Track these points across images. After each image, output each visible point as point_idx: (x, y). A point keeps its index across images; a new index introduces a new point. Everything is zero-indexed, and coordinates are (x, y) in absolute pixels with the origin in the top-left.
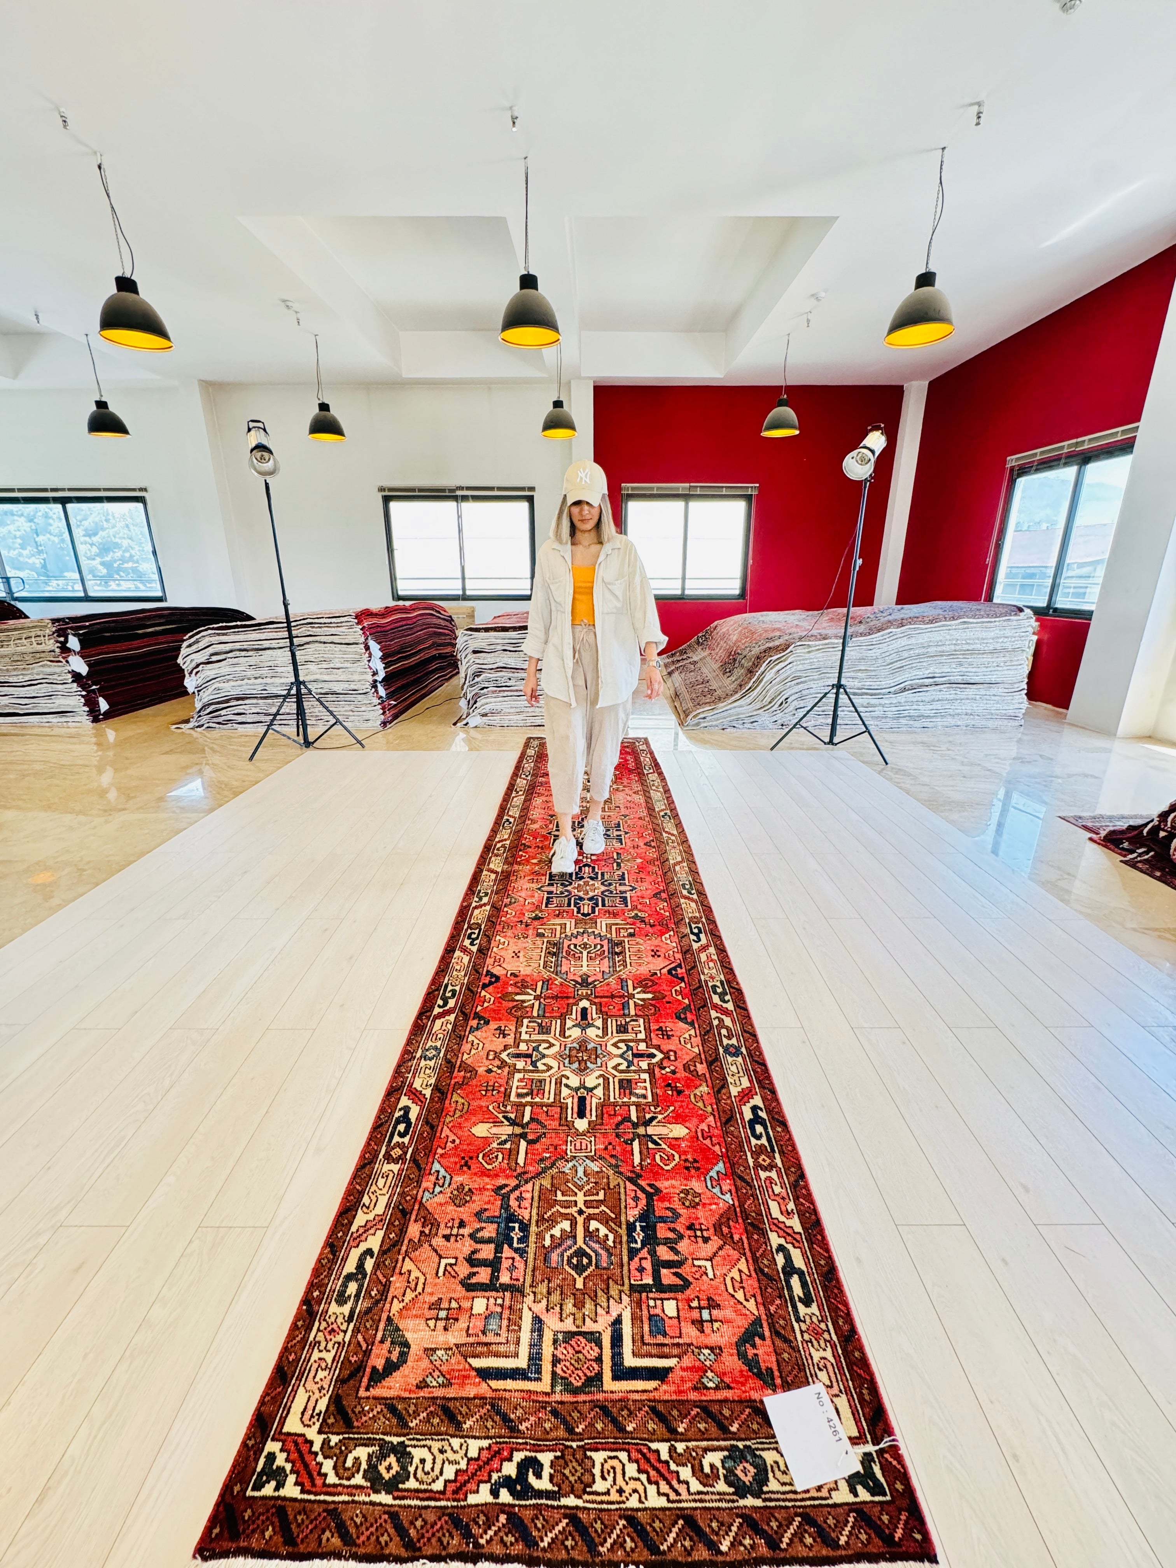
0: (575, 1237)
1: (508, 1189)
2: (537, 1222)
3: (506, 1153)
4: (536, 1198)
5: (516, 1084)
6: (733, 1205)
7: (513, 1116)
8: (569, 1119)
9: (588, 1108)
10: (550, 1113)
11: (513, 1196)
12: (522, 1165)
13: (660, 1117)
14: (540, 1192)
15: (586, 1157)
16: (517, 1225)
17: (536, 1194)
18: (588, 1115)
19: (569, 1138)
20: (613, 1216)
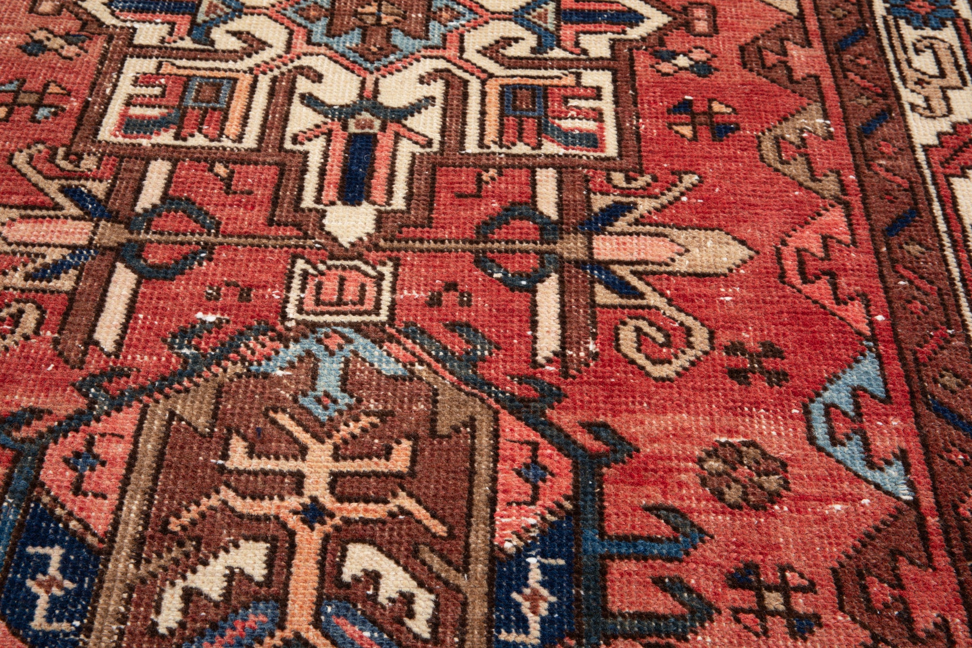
0: (282, 601)
1: (40, 426)
2: (139, 542)
3: (57, 304)
4: (146, 461)
5: (125, 87)
6: (915, 504)
7: (99, 189)
8: (308, 201)
9: (382, 172)
10: (238, 184)
11: (55, 453)
12: (108, 345)
13: (645, 205)
14: (165, 440)
15: (357, 327)
16: (56, 554)
17: (149, 447)
18: (378, 194)
19: (300, 264)
20: (440, 529)
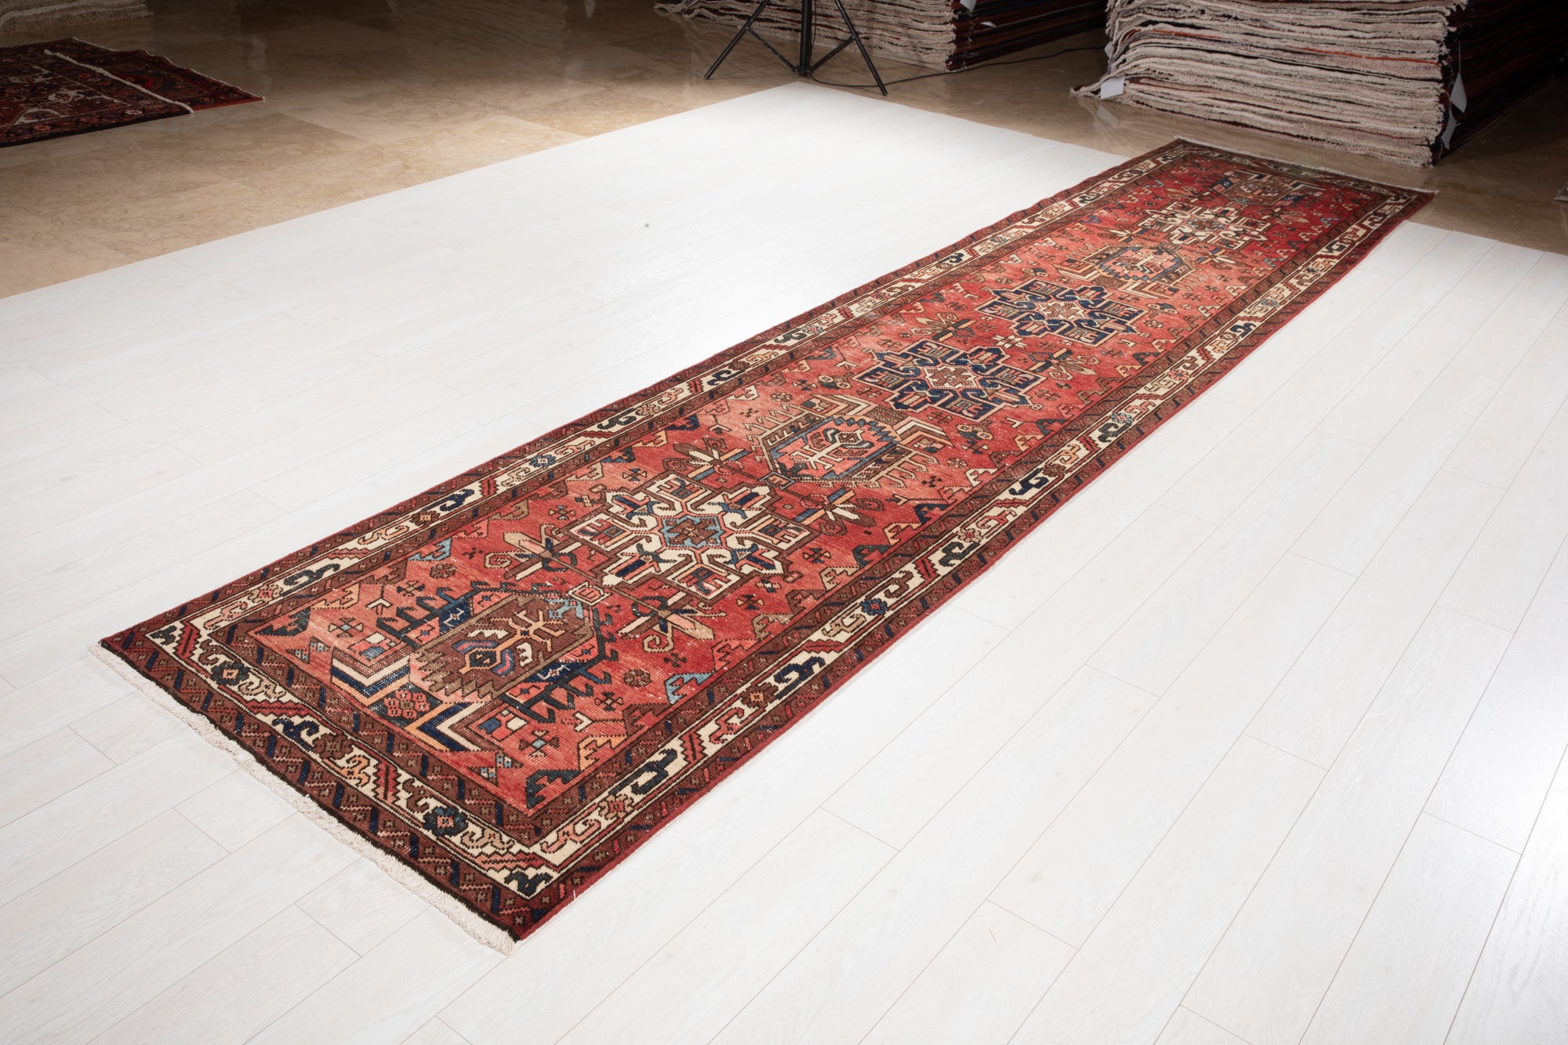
0: (499, 644)
1: (484, 587)
2: (481, 619)
3: (515, 563)
4: (500, 605)
5: (592, 521)
6: (671, 705)
7: (555, 542)
8: (606, 571)
9: (637, 572)
10: (593, 558)
11: (482, 593)
12: (518, 578)
13: (700, 614)
14: (508, 603)
15: (582, 603)
16: (462, 612)
17: (504, 602)
18: (627, 577)
19: (586, 583)
20: (549, 650)
